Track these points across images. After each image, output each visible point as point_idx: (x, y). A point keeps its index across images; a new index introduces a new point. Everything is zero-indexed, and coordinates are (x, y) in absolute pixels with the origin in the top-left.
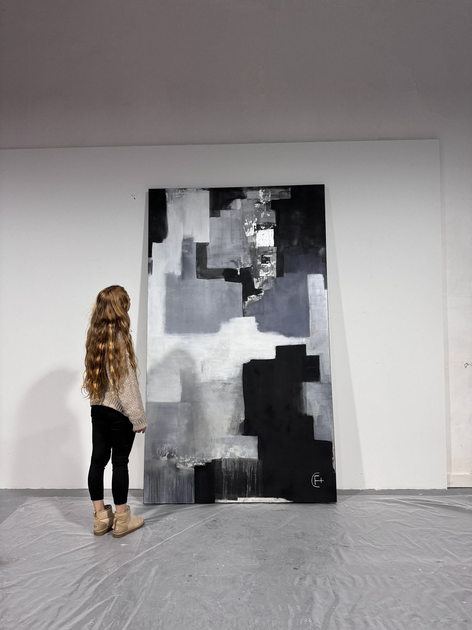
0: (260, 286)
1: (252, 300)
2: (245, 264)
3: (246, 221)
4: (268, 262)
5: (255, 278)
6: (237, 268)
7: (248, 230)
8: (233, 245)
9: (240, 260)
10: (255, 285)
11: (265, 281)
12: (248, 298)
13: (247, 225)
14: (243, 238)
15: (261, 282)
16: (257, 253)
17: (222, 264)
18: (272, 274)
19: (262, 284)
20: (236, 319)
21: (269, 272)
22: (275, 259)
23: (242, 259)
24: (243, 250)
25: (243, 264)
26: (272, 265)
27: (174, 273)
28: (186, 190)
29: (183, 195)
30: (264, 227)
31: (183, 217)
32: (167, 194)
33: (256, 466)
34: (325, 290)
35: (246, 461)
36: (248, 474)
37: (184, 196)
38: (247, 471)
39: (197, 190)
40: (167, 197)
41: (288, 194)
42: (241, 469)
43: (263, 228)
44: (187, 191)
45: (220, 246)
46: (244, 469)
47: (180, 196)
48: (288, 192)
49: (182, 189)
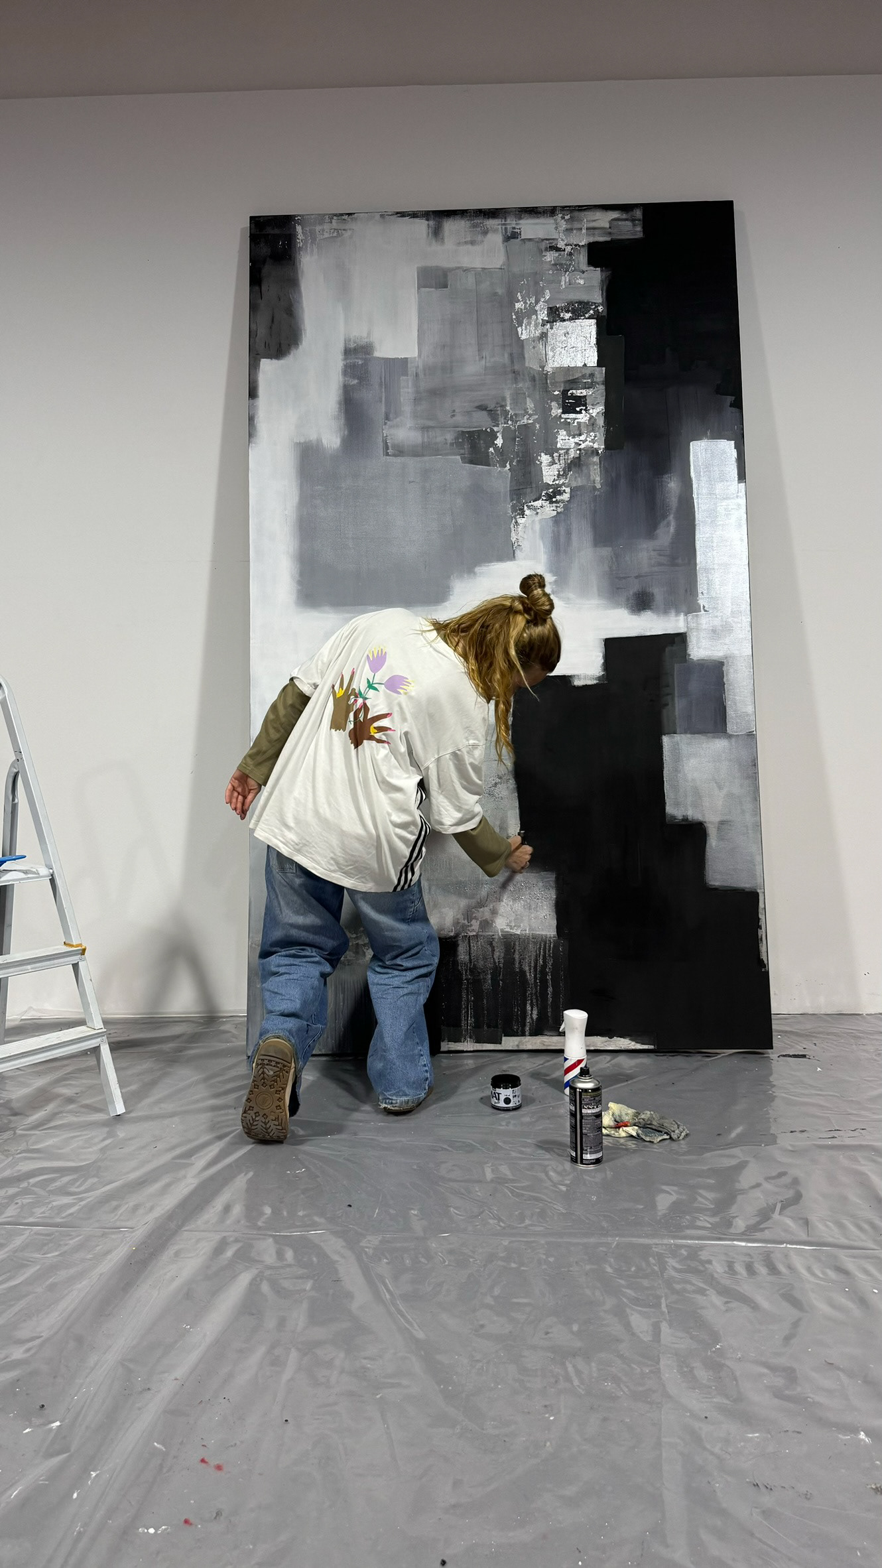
0: (559, 475)
1: (537, 513)
2: (515, 415)
3: (520, 298)
4: (581, 410)
5: (546, 454)
6: (494, 426)
7: (525, 321)
8: (483, 362)
9: (503, 404)
10: (544, 474)
11: (571, 462)
12: (526, 508)
13: (521, 309)
14: (511, 345)
15: (563, 465)
16: (549, 385)
17: (453, 416)
18: (593, 441)
19: (563, 470)
20: (495, 567)
21: (583, 438)
22: (601, 399)
23: (508, 401)
24: (510, 376)
25: (512, 417)
26: (591, 417)
27: (319, 441)
28: (353, 216)
29: (344, 230)
30: (570, 315)
31: (343, 289)
32: (299, 228)
33: (549, 956)
34: (739, 483)
35: (524, 941)
36: (528, 974)
37: (347, 234)
38: (527, 969)
39: (382, 216)
40: (300, 236)
41: (634, 225)
42: (509, 961)
43: (568, 316)
44: (356, 219)
45: (448, 368)
46: (520, 963)
47: (335, 234)
48: (633, 220)
49: (342, 215)
